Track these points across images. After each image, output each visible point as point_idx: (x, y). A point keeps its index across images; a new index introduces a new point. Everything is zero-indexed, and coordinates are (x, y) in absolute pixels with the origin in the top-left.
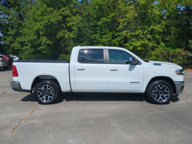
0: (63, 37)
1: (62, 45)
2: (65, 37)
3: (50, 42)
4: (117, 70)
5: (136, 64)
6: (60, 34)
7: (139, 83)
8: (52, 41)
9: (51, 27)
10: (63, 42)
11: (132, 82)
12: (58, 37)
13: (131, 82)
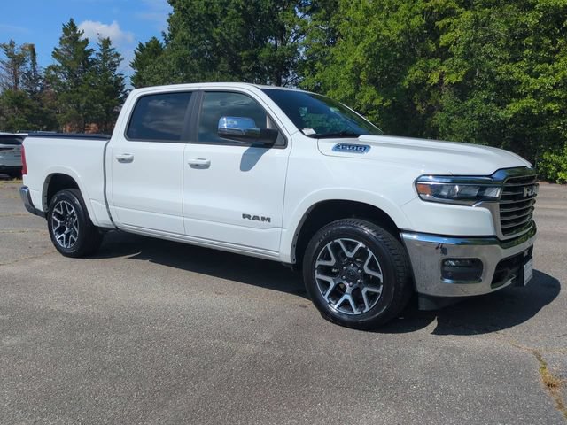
0: (424, 83)
1: (418, 108)
2: (428, 82)
3: (383, 101)
4: (207, 166)
5: (269, 146)
6: (414, 73)
7: (268, 220)
8: (391, 97)
9: (387, 55)
10: (422, 100)
11: (249, 217)
12: (406, 84)
13: (244, 216)
